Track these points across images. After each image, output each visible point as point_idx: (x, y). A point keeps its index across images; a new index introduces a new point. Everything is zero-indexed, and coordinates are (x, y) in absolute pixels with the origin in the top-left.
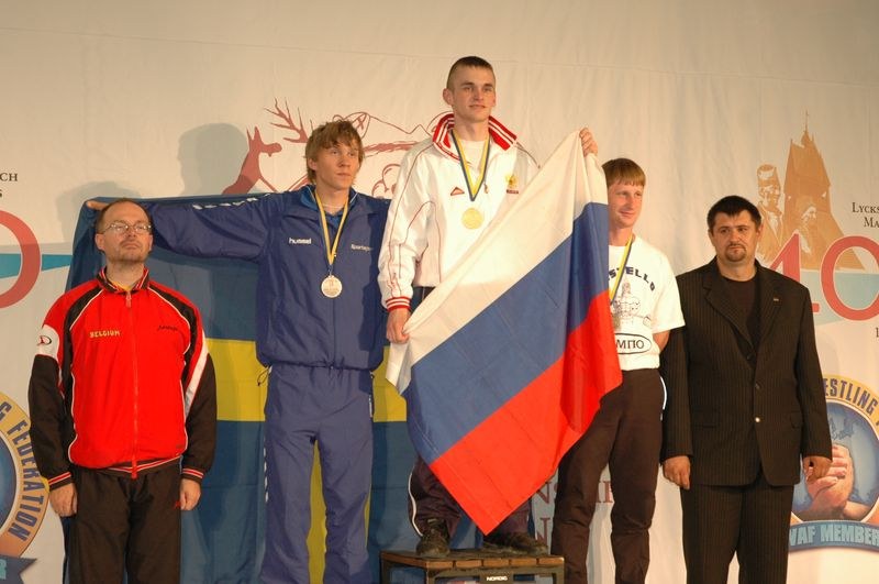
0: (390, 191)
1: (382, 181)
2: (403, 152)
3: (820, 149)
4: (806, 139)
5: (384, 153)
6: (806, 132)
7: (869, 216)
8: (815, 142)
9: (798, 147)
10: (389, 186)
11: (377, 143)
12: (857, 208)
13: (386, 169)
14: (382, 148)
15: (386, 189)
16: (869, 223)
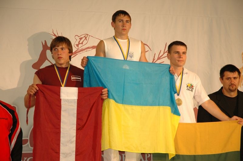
14: (94, 47)
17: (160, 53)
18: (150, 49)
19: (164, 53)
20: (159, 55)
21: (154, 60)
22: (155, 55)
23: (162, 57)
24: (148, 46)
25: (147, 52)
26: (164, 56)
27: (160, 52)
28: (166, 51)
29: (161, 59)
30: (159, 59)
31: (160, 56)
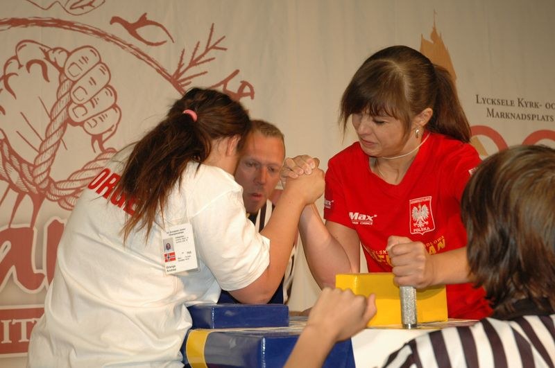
0: (24, 68)
1: (16, 58)
2: (38, 29)
3: (447, 45)
4: (434, 35)
5: (17, 27)
6: (434, 29)
7: (491, 107)
8: (443, 38)
9: (428, 42)
10: (24, 63)
11: (9, 16)
12: (480, 100)
13: (20, 45)
14: (14, 22)
15: (20, 66)
16: (491, 113)
17: (196, 49)
18: (172, 39)
19: (207, 50)
20: (194, 54)
21: (180, 66)
22: (183, 52)
23: (203, 59)
24: (164, 29)
25: (163, 45)
26: (207, 57)
27: (197, 46)
28: (212, 44)
29: (198, 64)
30: (193, 63)
31: (196, 56)
